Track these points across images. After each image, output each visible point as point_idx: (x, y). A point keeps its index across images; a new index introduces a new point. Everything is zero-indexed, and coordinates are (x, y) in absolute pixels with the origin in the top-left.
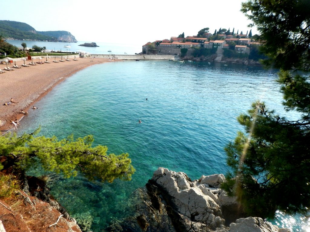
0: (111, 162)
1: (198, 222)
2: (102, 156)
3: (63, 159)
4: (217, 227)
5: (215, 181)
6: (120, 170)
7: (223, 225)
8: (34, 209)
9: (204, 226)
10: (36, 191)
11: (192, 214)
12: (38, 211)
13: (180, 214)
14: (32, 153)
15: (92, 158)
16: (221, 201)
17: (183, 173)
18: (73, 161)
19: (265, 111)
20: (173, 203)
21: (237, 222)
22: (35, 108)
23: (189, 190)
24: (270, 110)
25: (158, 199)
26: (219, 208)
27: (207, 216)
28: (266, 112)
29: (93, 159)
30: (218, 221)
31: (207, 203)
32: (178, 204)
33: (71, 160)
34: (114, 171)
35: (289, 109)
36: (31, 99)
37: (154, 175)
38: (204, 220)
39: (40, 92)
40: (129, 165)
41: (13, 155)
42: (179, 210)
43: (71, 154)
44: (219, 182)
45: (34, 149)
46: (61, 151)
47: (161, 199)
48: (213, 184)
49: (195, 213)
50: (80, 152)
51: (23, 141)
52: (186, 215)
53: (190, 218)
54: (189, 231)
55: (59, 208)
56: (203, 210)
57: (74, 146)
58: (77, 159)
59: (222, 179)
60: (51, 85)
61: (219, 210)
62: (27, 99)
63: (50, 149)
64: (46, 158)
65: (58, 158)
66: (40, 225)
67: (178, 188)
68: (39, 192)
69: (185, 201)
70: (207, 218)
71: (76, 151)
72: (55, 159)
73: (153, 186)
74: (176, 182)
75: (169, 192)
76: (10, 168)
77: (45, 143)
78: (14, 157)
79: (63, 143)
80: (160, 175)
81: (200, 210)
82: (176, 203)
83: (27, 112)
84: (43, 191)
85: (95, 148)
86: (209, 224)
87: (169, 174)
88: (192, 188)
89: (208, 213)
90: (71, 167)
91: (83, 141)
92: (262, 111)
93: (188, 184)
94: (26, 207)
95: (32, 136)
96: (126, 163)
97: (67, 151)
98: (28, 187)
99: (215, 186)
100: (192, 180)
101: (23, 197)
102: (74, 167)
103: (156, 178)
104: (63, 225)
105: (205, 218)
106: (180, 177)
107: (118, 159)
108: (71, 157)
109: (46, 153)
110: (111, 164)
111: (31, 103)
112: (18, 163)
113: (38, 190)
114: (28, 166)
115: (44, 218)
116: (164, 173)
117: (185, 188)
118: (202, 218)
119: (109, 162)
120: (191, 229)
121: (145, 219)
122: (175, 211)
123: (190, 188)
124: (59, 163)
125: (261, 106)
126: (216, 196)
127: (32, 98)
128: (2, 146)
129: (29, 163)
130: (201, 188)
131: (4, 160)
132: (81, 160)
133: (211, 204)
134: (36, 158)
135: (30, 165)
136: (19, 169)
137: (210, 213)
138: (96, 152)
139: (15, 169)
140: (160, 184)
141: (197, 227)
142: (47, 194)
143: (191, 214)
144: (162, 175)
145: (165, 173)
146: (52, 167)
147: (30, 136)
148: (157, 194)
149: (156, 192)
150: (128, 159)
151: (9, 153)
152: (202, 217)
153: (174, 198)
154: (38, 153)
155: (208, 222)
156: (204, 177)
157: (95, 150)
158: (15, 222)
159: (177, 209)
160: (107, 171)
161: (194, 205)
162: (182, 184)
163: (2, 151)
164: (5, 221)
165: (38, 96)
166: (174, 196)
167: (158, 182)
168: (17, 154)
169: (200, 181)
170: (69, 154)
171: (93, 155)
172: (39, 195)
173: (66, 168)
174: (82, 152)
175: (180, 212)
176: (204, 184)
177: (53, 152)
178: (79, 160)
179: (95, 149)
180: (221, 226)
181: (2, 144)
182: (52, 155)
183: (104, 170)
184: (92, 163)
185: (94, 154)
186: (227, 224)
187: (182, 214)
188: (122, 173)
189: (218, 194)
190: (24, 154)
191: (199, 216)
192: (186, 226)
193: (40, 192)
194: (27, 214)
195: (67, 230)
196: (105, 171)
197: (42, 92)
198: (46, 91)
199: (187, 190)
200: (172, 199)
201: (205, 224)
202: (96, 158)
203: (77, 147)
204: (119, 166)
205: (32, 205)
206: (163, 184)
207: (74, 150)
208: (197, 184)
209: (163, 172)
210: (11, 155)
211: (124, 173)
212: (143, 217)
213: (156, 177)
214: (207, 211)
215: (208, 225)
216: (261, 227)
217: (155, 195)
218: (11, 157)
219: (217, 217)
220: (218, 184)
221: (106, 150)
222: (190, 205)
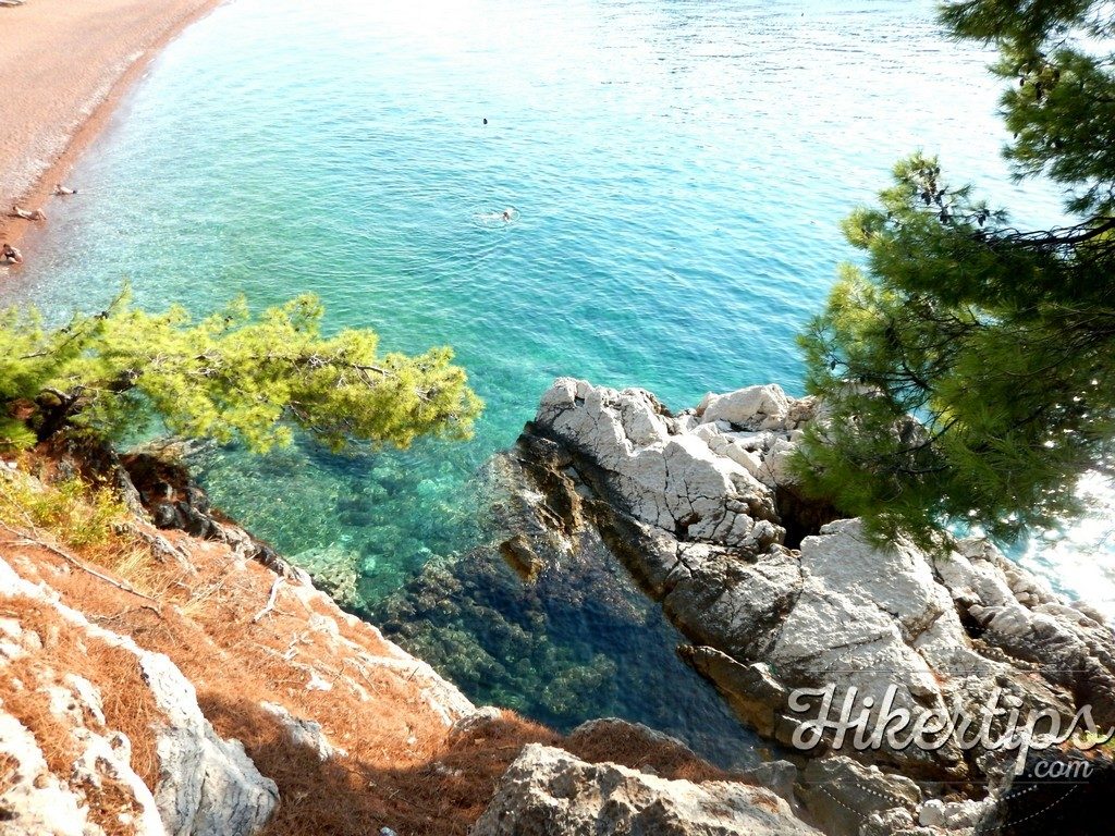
0: (400, 385)
1: (699, 541)
2: (362, 369)
3: (233, 391)
4: (760, 553)
5: (752, 411)
6: (433, 411)
7: (778, 546)
8: (191, 573)
9: (718, 554)
10: (165, 503)
11: (680, 518)
12: (206, 576)
13: (638, 523)
14: (120, 379)
15: (331, 376)
16: (771, 473)
17: (642, 390)
18: (267, 394)
19: (939, 189)
20: (615, 492)
21: (823, 533)
22: (64, 189)
23: (665, 445)
24: (958, 187)
25: (565, 483)
26: (767, 495)
27: (727, 523)
28: (942, 193)
29: (336, 379)
30: (764, 534)
31: (728, 482)
32: (632, 493)
33: (259, 390)
34: (414, 413)
35: (1022, 171)
36: (40, 153)
37: (543, 405)
38: (718, 534)
39: (65, 124)
40: (460, 387)
41: (54, 392)
42: (636, 512)
43: (256, 371)
44: (766, 410)
45: (120, 364)
46: (217, 365)
47: (572, 483)
48: (746, 418)
49: (688, 515)
50: (286, 359)
51: (81, 343)
52: (659, 524)
53: (674, 533)
54: (673, 571)
55: (251, 547)
56: (714, 505)
57: (260, 343)
58: (281, 385)
59: (776, 401)
60: (104, 89)
61: (767, 502)
62: (25, 157)
63: (177, 360)
64: (173, 392)
65: (214, 387)
66: (226, 617)
67: (627, 442)
68: (175, 504)
69: (655, 482)
70: (729, 529)
71: (272, 360)
72: (207, 395)
73: (541, 442)
74: (619, 424)
75: (600, 456)
76: (58, 437)
77: (153, 336)
78: (61, 397)
79: (215, 327)
80: (564, 403)
81: (704, 507)
82: (625, 491)
83: (39, 210)
84: (188, 500)
85: (333, 342)
86: (735, 546)
87: (595, 400)
88: (675, 439)
89: (730, 514)
90: (266, 415)
91: (285, 318)
92: (926, 189)
93: (659, 425)
94: (165, 569)
95: (107, 322)
96: (449, 384)
97: (240, 363)
98: (138, 494)
99: (753, 424)
100: (672, 412)
101: (145, 538)
102: (276, 417)
103: (552, 414)
104: (290, 607)
105: (721, 528)
106: (630, 406)
107: (419, 372)
108: (258, 380)
109: (170, 377)
110: (401, 392)
111: (46, 171)
112: (81, 418)
113: (169, 497)
114: (119, 426)
115: (230, 594)
116: (576, 398)
117: (651, 441)
118: (711, 531)
119: (393, 384)
120: (677, 564)
121: (527, 548)
122: (624, 515)
123: (667, 439)
124: (220, 405)
125: (927, 171)
126: (754, 457)
127: (44, 151)
128: (10, 368)
129: (119, 415)
130: (703, 435)
131: (29, 411)
132: (296, 389)
133: (741, 485)
134: (137, 396)
135: (123, 422)
136: (89, 437)
137: (737, 511)
138: (342, 355)
139: (77, 440)
140: (566, 432)
141: (697, 559)
142: (202, 510)
143: (676, 522)
144: (570, 403)
145: (580, 395)
146: (202, 423)
147: (101, 324)
148: (559, 468)
149: (556, 462)
150: (454, 369)
151: (42, 388)
152: (713, 527)
153: (617, 474)
154: (141, 380)
155: (732, 540)
156: (714, 398)
157: (335, 349)
158: (168, 632)
159: (628, 509)
160: (389, 415)
161: (683, 493)
162: (640, 429)
163: (16, 384)
164: (140, 631)
165: (65, 139)
166: (617, 469)
167: (560, 427)
168: (67, 386)
169: (700, 413)
170: (249, 373)
171: (331, 368)
172: (179, 515)
173: (249, 421)
174: (290, 361)
175: (638, 518)
176: (713, 421)
177: (191, 371)
178: (287, 390)
179: (335, 345)
180: (774, 548)
181: (10, 361)
182: (190, 380)
183: (377, 414)
184: (334, 396)
185: (336, 363)
186: (792, 542)
187: (647, 521)
188: (441, 416)
189: (760, 451)
190: (92, 384)
191: (702, 523)
192: (662, 559)
193: (177, 504)
194: (174, 588)
195: (307, 620)
196: (383, 417)
197: (76, 122)
198: (90, 118)
199: (658, 448)
200: (611, 480)
201: (721, 545)
202: (344, 378)
203: (270, 345)
204: (428, 395)
205: (180, 559)
206: (578, 433)
207: (263, 356)
208: (691, 426)
209: (572, 396)
210: (51, 395)
211: (446, 416)
212: (521, 542)
213: (549, 410)
214: (725, 506)
215: (731, 549)
216: (898, 542)
217: (554, 471)
218: (49, 399)
219: (761, 522)
220: (762, 420)
221: (374, 345)
222: (671, 493)
